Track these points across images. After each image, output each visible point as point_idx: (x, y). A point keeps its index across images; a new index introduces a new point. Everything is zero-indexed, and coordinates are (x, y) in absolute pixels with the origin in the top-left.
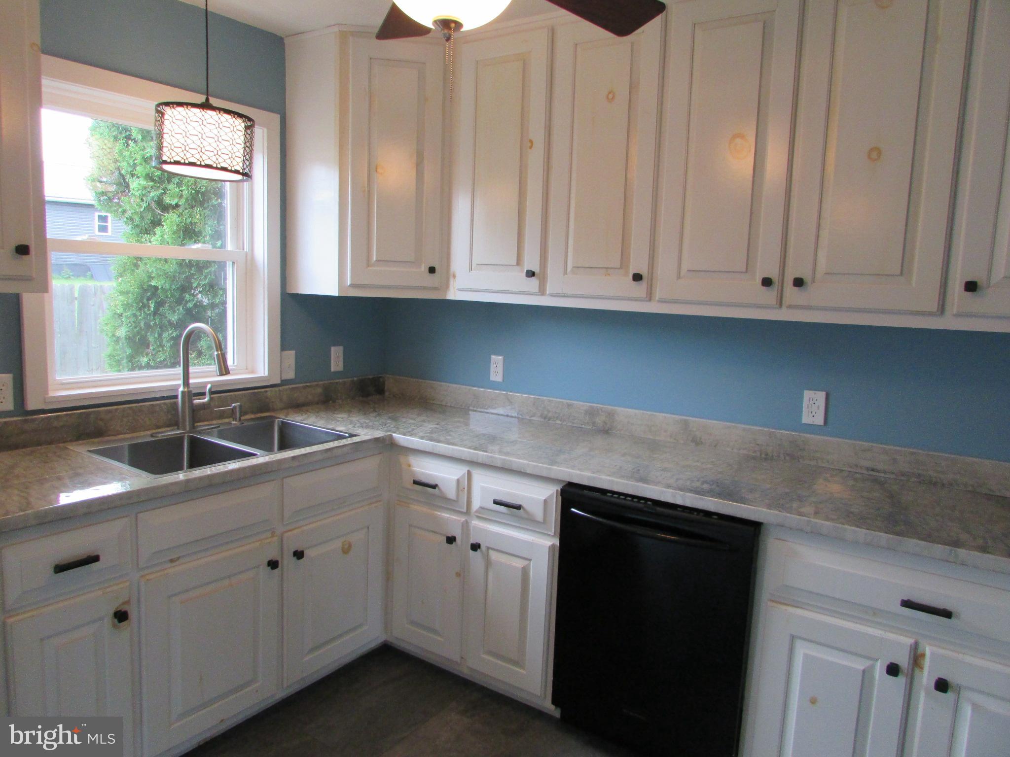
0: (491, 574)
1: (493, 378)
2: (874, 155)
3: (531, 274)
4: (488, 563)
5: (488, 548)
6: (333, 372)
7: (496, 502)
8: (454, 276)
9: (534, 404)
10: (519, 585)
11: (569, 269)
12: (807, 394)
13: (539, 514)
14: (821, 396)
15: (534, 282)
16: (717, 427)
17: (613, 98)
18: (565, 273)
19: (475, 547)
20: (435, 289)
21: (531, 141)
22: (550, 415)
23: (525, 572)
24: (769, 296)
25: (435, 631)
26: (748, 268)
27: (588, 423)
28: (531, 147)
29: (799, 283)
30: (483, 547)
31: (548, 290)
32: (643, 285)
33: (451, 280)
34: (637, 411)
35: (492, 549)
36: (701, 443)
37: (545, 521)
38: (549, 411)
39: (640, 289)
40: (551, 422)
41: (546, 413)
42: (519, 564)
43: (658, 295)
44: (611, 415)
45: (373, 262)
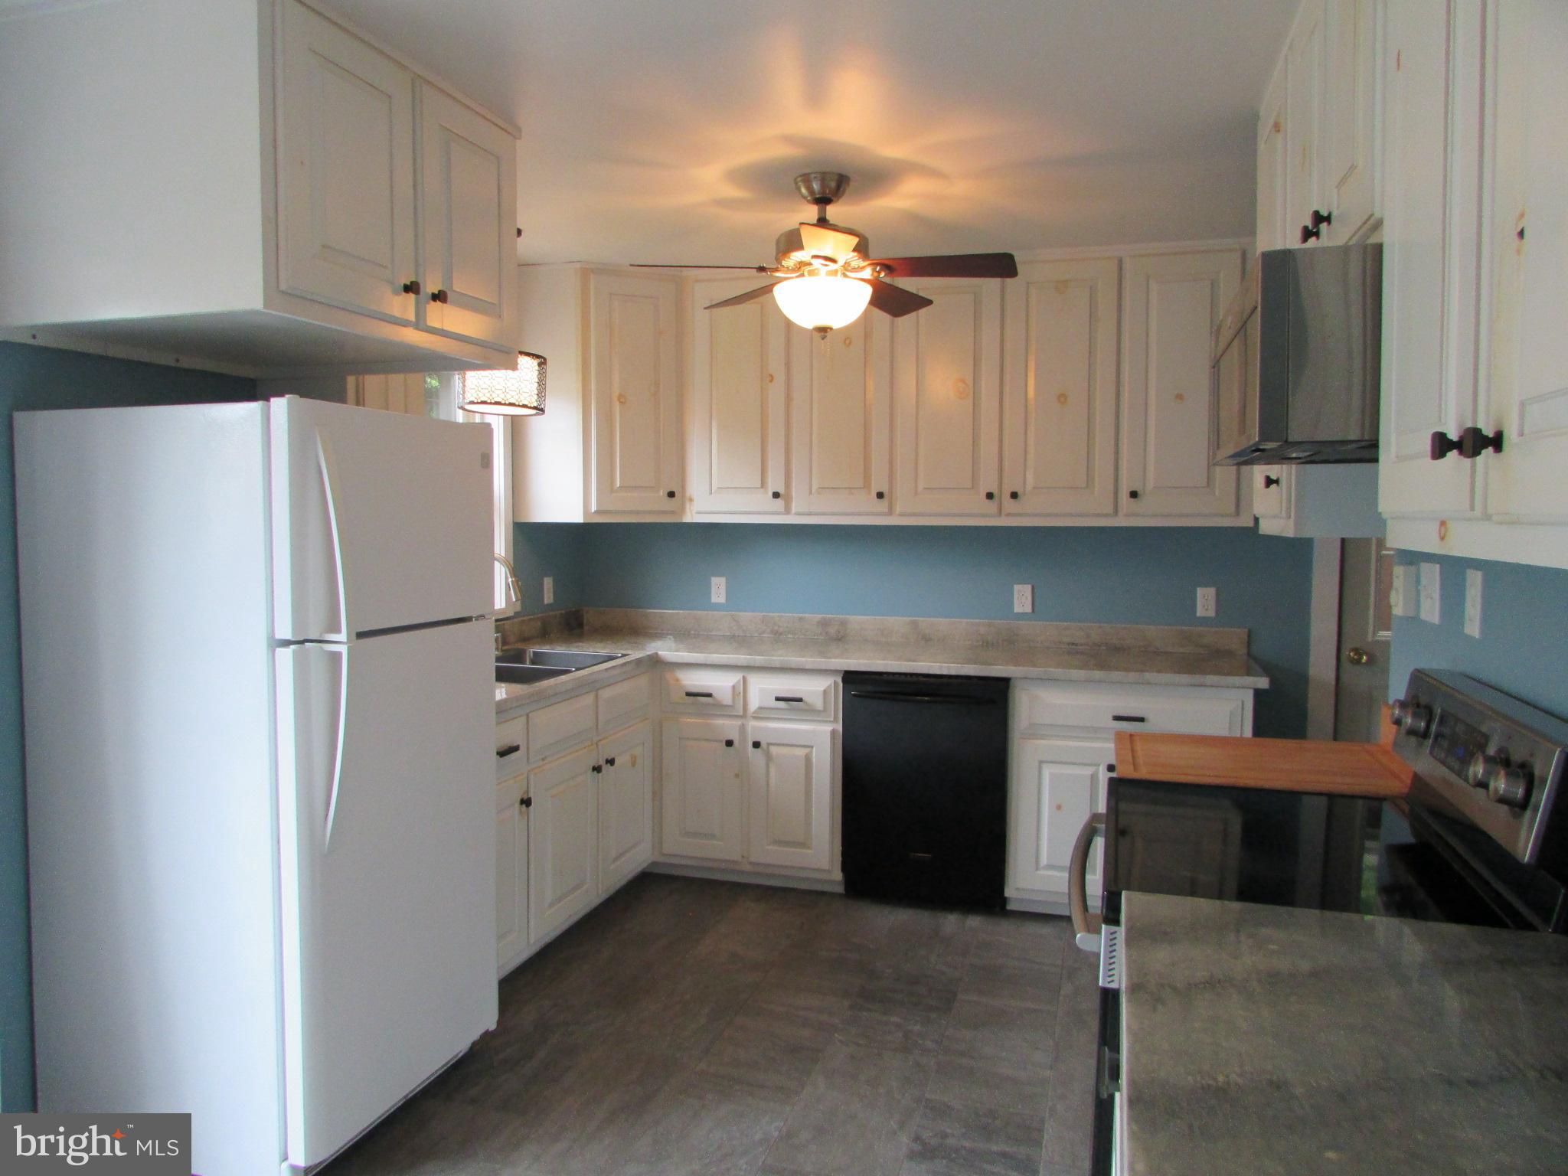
0: (772, 770)
1: (715, 599)
2: (1062, 400)
3: (776, 495)
4: (769, 758)
5: (769, 744)
6: (547, 605)
7: (778, 699)
8: (691, 500)
9: (763, 622)
10: (803, 771)
11: (814, 490)
12: (1017, 587)
13: (819, 704)
14: (1028, 588)
15: (779, 503)
16: (941, 624)
17: (850, 343)
18: (811, 492)
19: (756, 745)
20: (673, 512)
21: (771, 376)
22: (781, 630)
23: (808, 759)
24: (991, 506)
25: (713, 836)
26: (974, 485)
27: (821, 634)
28: (771, 381)
29: (1014, 495)
30: (763, 745)
31: (794, 510)
32: (884, 503)
33: (688, 506)
34: (868, 617)
35: (772, 744)
36: (930, 639)
37: (825, 710)
38: (779, 627)
39: (883, 505)
40: (782, 637)
41: (776, 628)
42: (801, 752)
43: (898, 509)
44: (843, 623)
45: (616, 488)
